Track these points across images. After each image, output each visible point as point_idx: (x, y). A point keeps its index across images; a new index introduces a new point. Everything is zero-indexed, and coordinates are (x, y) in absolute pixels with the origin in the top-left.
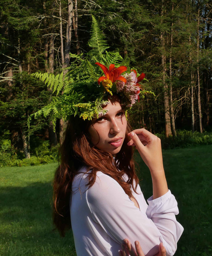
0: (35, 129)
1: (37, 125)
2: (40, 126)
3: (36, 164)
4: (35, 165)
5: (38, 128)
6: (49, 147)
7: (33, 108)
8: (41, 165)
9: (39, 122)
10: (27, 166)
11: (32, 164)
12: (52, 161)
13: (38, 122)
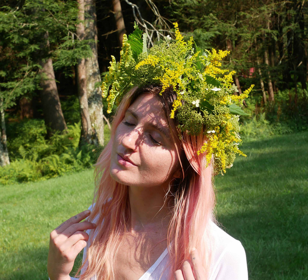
0: (19, 91)
1: (22, 80)
2: (29, 82)
3: (31, 177)
4: (30, 180)
5: (26, 87)
6: (47, 137)
7: (11, 37)
8: (44, 179)
9: (27, 73)
10: (8, 184)
11: (22, 179)
12: (72, 167)
13: (24, 72)
